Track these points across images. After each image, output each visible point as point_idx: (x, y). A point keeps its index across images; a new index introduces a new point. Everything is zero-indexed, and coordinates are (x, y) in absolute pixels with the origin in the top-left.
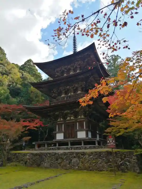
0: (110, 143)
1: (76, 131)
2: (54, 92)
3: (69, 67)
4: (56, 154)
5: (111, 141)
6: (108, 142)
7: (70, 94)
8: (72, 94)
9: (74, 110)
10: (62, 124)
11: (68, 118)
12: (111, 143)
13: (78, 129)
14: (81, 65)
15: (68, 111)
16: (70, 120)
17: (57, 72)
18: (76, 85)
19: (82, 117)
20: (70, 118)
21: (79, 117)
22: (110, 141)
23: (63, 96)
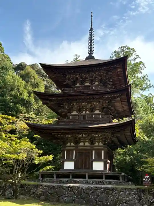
0: (145, 181)
1: (92, 161)
2: (63, 107)
3: (86, 76)
4: (79, 188)
5: (147, 179)
6: (144, 179)
7: (84, 112)
8: (88, 112)
9: (93, 135)
10: (72, 150)
11: (82, 144)
12: (147, 181)
13: (94, 158)
14: (102, 76)
15: (83, 135)
16: (84, 146)
17: (69, 79)
18: (95, 103)
19: (101, 144)
20: (84, 144)
21: (97, 144)
22: (145, 179)
23: (74, 113)
